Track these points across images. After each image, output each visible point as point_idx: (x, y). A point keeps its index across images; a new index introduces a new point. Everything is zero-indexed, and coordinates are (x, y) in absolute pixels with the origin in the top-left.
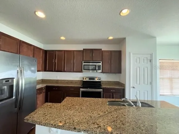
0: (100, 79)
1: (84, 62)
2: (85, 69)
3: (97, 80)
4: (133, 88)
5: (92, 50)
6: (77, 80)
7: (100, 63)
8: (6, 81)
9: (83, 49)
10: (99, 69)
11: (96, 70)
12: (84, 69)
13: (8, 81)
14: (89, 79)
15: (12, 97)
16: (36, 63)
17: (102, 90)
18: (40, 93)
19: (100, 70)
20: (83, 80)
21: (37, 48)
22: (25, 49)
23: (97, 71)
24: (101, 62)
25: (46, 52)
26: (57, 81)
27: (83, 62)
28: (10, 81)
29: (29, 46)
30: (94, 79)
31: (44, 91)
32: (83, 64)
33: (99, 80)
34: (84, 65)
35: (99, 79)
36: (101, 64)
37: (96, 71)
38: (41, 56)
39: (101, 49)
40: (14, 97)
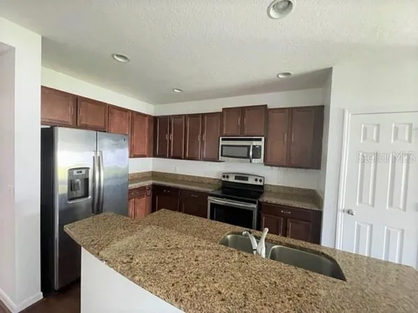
0: (261, 181)
1: (223, 140)
2: (223, 154)
3: (254, 183)
4: (349, 212)
5: (242, 111)
6: (211, 179)
7: (260, 140)
8: (78, 172)
9: (223, 109)
10: (256, 156)
11: (248, 157)
12: (222, 156)
13: (81, 172)
14: (236, 178)
15: (88, 196)
16: (126, 143)
17: (255, 206)
18: (141, 196)
19: (260, 158)
20: (223, 179)
21: (139, 114)
22: (116, 119)
23: (251, 162)
24: (263, 138)
25: (155, 120)
26: (175, 177)
27: (221, 138)
28: (84, 172)
29: (124, 113)
30: (246, 179)
31: (149, 192)
32: (221, 143)
33: (258, 183)
34: (222, 146)
35: (259, 179)
36: (262, 144)
37: (249, 160)
38: (147, 127)
39: (266, 105)
40: (90, 197)
